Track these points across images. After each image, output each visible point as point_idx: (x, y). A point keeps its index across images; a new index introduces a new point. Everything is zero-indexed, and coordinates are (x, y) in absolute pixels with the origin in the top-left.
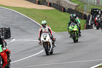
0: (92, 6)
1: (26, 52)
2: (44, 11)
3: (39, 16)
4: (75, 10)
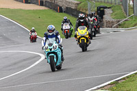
0: (98, 3)
1: (11, 67)
2: (34, 11)
3: (27, 19)
4: (76, 10)
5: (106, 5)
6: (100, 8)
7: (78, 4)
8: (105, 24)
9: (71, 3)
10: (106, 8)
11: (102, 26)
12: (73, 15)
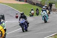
4: (40, 4)
5: (53, 2)
6: (50, 3)
7: (41, 2)
8: (52, 10)
9: (38, 1)
10: (53, 3)
11: (51, 11)
12: (39, 6)
